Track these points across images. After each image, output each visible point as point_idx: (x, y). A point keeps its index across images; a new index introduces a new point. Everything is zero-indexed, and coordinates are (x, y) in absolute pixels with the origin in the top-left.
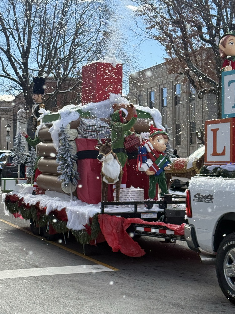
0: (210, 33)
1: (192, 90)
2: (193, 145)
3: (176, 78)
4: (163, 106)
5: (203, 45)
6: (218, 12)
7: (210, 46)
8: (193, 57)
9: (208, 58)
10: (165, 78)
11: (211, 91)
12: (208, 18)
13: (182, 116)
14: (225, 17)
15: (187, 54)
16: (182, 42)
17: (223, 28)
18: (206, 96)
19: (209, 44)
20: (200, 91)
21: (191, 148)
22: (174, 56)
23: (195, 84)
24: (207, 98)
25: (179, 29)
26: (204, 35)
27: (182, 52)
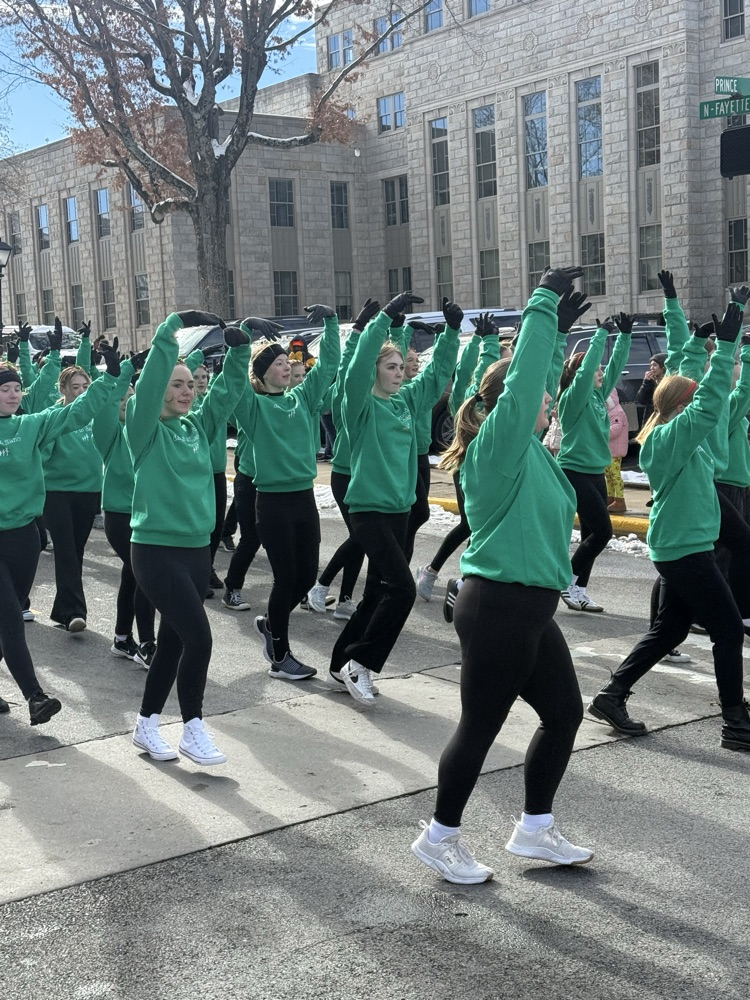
0: (171, 72)
1: (138, 203)
2: (144, 327)
3: (99, 175)
4: (70, 241)
5: (156, 99)
6: (186, 23)
7: (173, 102)
8: (135, 127)
9: (170, 129)
10: (71, 176)
11: (181, 206)
12: (164, 38)
13: (116, 262)
14: (204, 37)
15: (123, 121)
16: (108, 90)
17: (200, 63)
18: (168, 217)
19: (170, 98)
20: (156, 205)
21: (139, 334)
22: (90, 123)
23: (144, 189)
24: (170, 223)
25: (100, 59)
26: (159, 78)
27: (110, 114)
